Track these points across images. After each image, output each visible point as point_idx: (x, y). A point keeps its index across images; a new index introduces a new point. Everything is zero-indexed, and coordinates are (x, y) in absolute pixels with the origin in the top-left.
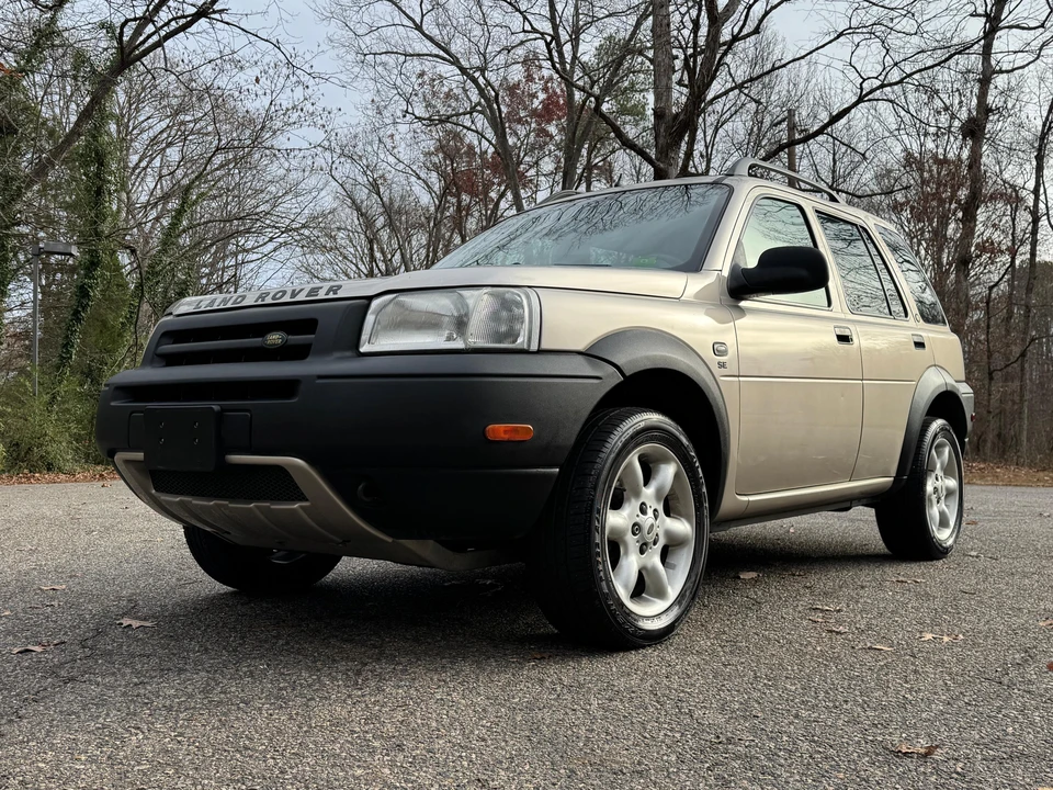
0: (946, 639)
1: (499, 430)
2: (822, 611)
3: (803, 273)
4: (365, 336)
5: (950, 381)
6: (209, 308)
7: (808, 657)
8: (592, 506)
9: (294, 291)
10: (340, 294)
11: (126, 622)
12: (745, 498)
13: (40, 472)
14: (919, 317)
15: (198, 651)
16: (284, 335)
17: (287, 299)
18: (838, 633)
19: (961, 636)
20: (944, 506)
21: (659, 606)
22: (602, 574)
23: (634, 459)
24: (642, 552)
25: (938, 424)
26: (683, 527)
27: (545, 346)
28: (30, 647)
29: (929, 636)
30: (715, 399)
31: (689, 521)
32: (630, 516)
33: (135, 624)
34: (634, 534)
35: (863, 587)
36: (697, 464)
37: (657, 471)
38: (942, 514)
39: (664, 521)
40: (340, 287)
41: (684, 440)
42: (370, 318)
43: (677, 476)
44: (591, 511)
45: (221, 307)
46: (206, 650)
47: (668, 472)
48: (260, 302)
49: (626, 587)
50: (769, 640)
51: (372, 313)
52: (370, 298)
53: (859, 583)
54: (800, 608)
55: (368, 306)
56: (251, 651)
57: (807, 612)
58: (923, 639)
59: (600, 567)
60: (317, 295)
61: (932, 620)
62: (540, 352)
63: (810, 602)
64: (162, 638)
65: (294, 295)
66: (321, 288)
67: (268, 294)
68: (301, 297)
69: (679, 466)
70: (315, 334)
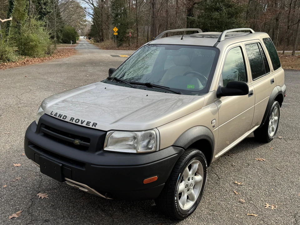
1: (147, 181)
2: (237, 185)
4: (105, 145)
5: (280, 89)
6: (55, 117)
7: (234, 222)
9: (82, 121)
10: (97, 127)
11: (40, 195)
12: (217, 156)
13: (6, 62)
14: (273, 70)
18: (242, 203)
19: (277, 206)
20: (273, 126)
21: (192, 203)
24: (188, 191)
25: (275, 102)
27: (161, 149)
29: (268, 206)
31: (202, 175)
32: (184, 184)
33: (43, 196)
34: (186, 188)
35: (249, 165)
36: (205, 160)
37: (193, 166)
38: (273, 128)
39: (195, 179)
43: (199, 166)
45: (59, 118)
46: (64, 216)
49: (183, 204)
50: (222, 208)
52: (106, 132)
53: (247, 162)
54: (231, 183)
55: (106, 134)
56: (76, 218)
57: (233, 185)
58: (266, 207)
59: (176, 205)
60: (89, 125)
61: (269, 192)
62: (159, 150)
63: (234, 177)
64: (51, 207)
65: (82, 123)
66: (90, 122)
67: (74, 119)
68: (84, 124)
69: (199, 163)
70: (89, 143)
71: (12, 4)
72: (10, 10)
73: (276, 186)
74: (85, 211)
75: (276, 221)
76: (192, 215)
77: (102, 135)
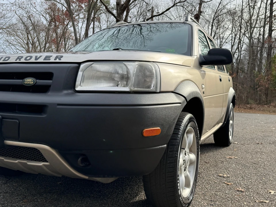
1: (148, 131)
2: (224, 177)
4: (78, 82)
9: (36, 57)
10: (63, 60)
14: (226, 72)
16: (34, 79)
17: (33, 60)
18: (241, 191)
24: (185, 171)
25: (231, 104)
26: (193, 156)
27: (162, 90)
31: (195, 154)
32: (183, 157)
34: (183, 164)
35: (222, 162)
38: (231, 132)
39: (189, 156)
40: (62, 57)
42: (80, 73)
48: (18, 61)
50: (223, 198)
51: (81, 71)
52: (80, 64)
54: (215, 176)
55: (78, 68)
57: (219, 177)
58: (272, 194)
60: (50, 60)
61: (262, 181)
62: (161, 92)
65: (36, 59)
66: (51, 56)
67: (22, 57)
68: (41, 60)
69: (194, 134)
70: (52, 80)
73: (265, 176)
77: (74, 68)
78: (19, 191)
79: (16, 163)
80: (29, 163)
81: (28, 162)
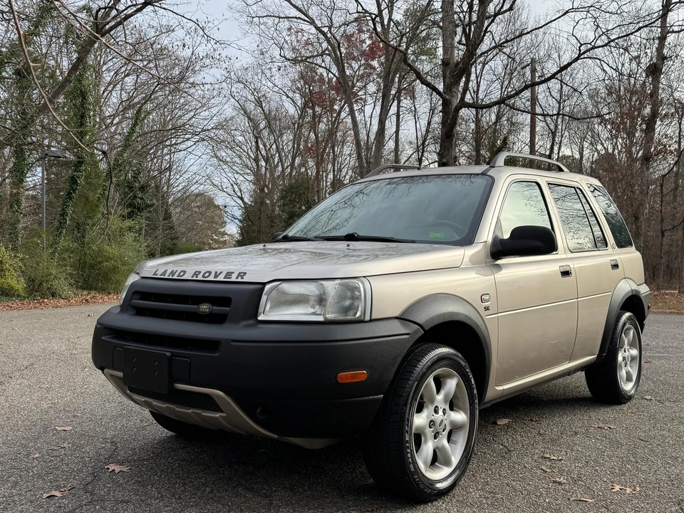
0: (628, 490)
1: (345, 376)
2: (550, 460)
3: (540, 244)
4: (261, 310)
5: (635, 287)
6: (162, 277)
7: (540, 509)
8: (404, 415)
9: (216, 272)
10: (245, 279)
11: (112, 467)
12: (500, 388)
13: (48, 298)
14: (615, 246)
15: (157, 499)
16: (210, 306)
17: (211, 278)
18: (560, 483)
19: (638, 489)
20: (629, 368)
21: (446, 471)
22: (410, 460)
23: (431, 380)
24: (435, 438)
25: (627, 314)
26: (460, 417)
27: (373, 317)
28: (54, 493)
29: (617, 488)
30: (482, 333)
31: (465, 413)
32: (428, 417)
33: (117, 468)
34: (430, 427)
35: (576, 433)
36: (471, 376)
37: (445, 384)
38: (628, 374)
39: (449, 415)
40: (245, 274)
41: (463, 364)
42: (264, 298)
43: (458, 385)
44: (403, 420)
45: (170, 277)
46: (162, 496)
47: (452, 384)
48: (194, 278)
49: (425, 463)
50: (515, 490)
51: (266, 295)
52: (264, 284)
53: (574, 430)
54: (536, 457)
55: (263, 289)
56: (190, 498)
57: (540, 460)
58: (613, 490)
59: (409, 455)
60: (231, 278)
61: (620, 470)
62: (371, 320)
63: (542, 449)
64: (134, 483)
65: (216, 276)
66: (233, 273)
67: (200, 272)
68: (221, 278)
69: (459, 380)
70: (229, 307)
71: (75, 182)
72: (69, 194)
73: (637, 462)
74: (208, 489)
75: (637, 509)
76: (447, 499)
77: (255, 291)
78: (201, 459)
79: (189, 413)
80: (203, 414)
81: (203, 412)
